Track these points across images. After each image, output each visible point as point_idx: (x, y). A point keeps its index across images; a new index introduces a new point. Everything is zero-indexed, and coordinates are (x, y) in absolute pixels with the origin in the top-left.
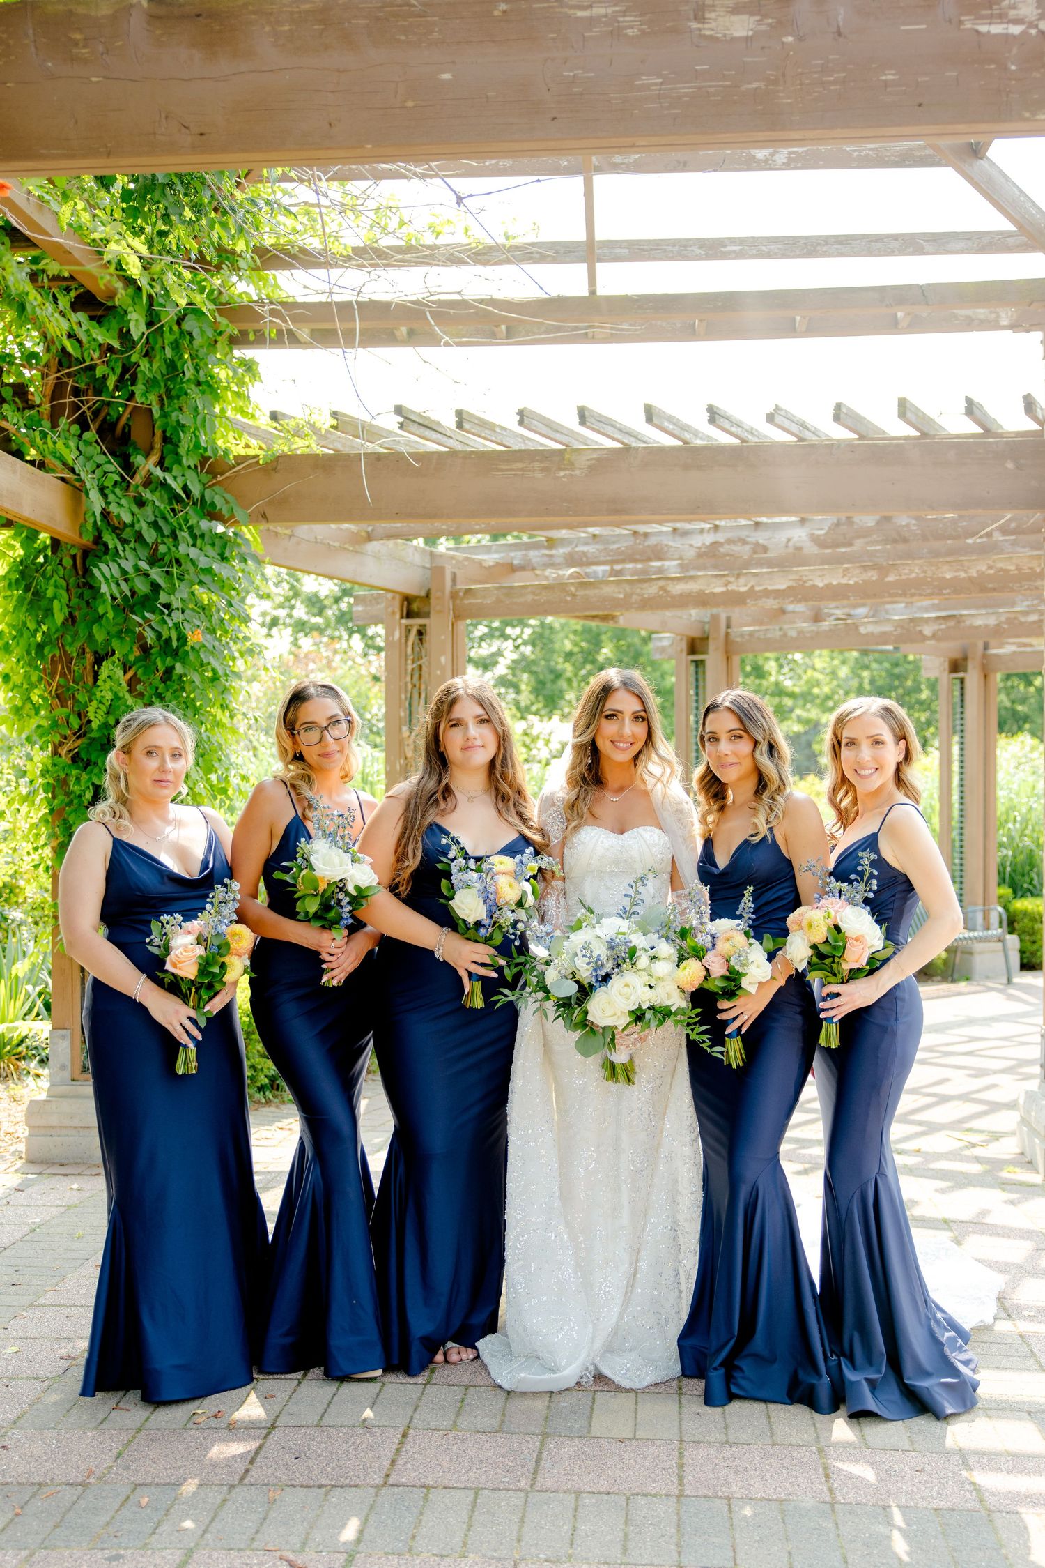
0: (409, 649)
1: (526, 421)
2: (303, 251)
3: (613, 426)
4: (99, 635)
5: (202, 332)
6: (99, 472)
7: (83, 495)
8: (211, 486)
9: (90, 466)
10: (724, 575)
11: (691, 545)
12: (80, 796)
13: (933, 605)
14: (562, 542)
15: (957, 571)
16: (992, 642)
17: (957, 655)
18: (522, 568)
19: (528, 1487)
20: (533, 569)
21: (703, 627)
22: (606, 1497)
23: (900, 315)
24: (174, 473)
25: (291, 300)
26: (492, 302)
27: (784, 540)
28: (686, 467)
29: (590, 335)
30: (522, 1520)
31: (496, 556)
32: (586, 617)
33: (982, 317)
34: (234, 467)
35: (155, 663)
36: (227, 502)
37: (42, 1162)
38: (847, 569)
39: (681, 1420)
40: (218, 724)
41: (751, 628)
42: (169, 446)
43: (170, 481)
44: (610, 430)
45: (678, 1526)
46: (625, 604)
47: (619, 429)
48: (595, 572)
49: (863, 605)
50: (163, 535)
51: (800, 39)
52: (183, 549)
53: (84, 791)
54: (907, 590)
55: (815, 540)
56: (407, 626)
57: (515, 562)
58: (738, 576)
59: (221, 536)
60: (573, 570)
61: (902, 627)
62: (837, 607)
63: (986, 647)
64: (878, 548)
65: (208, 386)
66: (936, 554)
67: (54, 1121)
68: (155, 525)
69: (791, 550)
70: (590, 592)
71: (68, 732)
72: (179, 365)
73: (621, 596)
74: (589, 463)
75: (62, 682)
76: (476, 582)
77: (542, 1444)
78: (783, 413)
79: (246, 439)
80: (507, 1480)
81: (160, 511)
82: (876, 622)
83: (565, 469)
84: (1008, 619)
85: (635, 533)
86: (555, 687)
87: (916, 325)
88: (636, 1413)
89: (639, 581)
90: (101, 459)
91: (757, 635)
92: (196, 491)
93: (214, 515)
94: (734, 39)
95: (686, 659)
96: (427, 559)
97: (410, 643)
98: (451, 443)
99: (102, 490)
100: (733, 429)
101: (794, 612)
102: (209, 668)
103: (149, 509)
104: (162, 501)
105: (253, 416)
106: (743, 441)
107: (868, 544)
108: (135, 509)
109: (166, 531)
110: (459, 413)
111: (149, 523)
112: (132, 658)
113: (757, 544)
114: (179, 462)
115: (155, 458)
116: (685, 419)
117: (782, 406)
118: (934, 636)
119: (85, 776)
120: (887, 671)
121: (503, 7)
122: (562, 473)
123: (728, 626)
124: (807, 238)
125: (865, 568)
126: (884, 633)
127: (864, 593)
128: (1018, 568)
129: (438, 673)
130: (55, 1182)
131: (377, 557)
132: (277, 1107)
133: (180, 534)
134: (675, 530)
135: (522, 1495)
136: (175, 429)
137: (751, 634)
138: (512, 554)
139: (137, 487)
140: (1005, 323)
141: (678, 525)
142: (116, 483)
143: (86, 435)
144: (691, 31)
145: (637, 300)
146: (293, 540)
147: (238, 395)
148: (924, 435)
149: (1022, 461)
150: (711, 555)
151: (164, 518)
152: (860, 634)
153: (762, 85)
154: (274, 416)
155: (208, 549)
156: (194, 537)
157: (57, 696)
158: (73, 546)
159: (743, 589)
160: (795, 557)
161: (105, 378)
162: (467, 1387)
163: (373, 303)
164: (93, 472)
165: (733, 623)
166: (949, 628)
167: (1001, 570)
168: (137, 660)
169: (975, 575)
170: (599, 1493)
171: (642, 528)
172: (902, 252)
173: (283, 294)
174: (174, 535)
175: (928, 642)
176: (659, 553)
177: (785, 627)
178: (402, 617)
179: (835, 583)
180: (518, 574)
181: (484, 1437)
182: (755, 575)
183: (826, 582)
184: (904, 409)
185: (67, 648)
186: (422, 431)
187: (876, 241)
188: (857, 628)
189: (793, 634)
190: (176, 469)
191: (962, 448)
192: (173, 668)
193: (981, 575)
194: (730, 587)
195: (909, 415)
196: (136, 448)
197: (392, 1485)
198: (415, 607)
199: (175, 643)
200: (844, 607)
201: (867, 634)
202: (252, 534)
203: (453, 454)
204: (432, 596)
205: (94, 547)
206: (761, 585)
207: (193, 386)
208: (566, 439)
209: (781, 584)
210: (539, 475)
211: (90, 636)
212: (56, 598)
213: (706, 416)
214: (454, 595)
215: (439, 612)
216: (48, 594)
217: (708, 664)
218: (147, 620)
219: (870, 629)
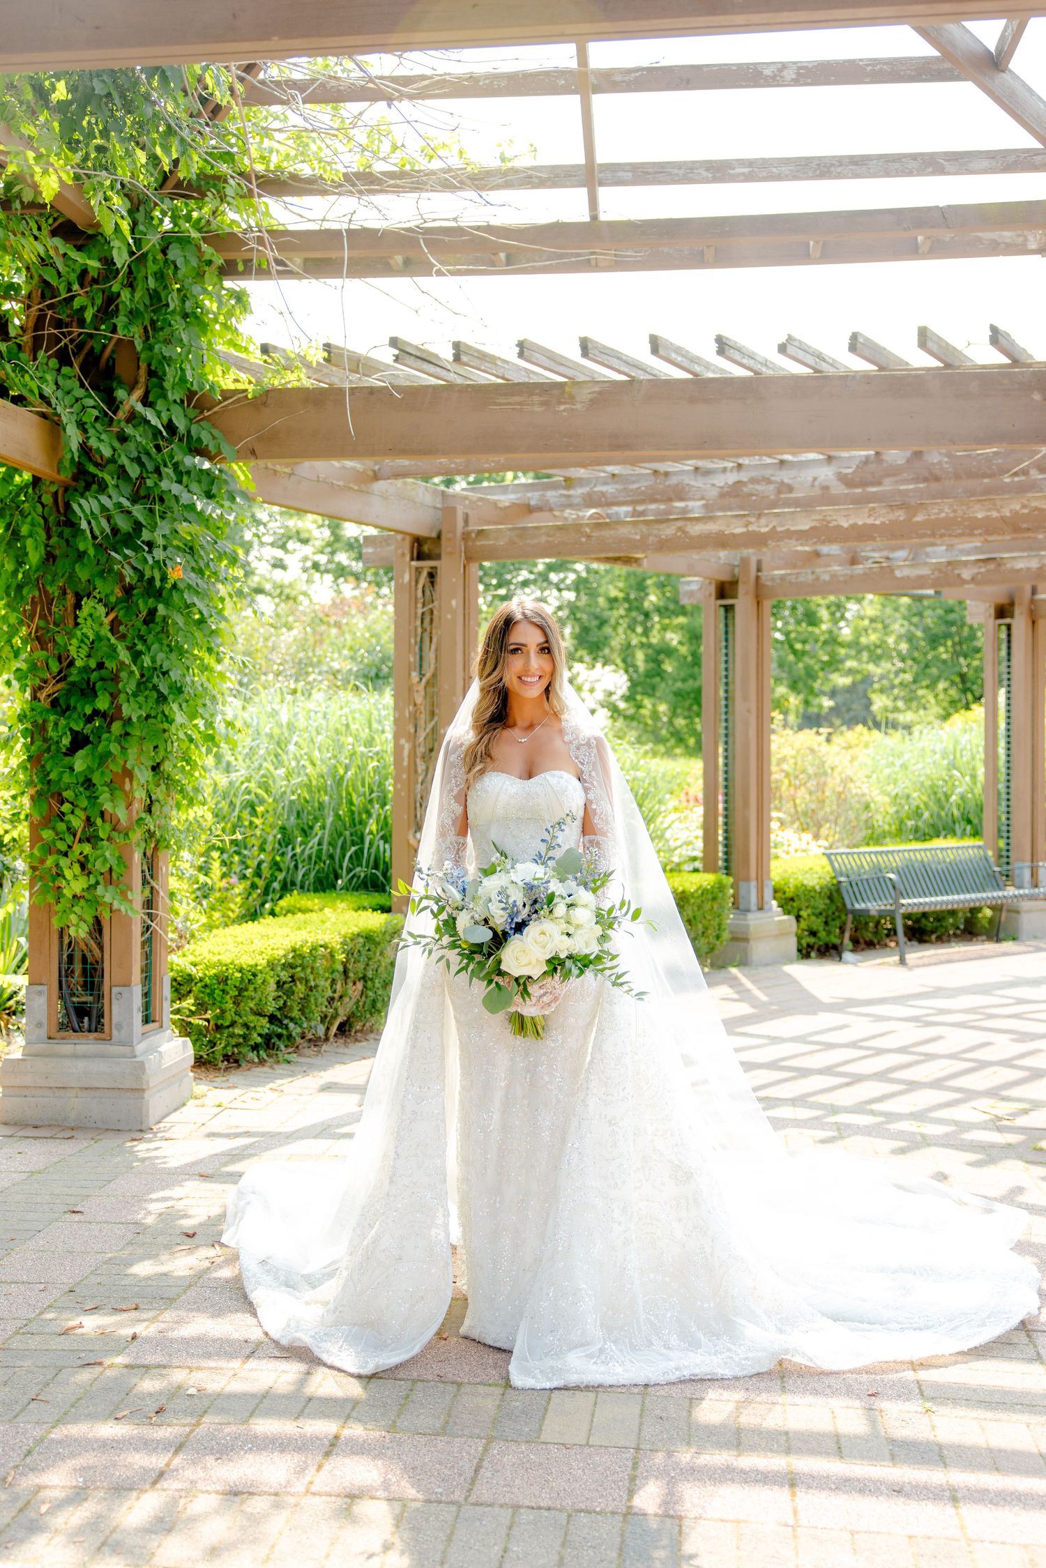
0: (420, 592)
1: (526, 353)
2: (294, 177)
3: (618, 358)
4: (81, 573)
5: (186, 261)
6: (77, 407)
7: (59, 430)
8: (197, 422)
9: (69, 400)
10: (744, 516)
11: (713, 485)
12: (57, 742)
13: (976, 548)
14: (582, 482)
15: (989, 510)
16: (1040, 587)
17: (1003, 600)
18: (539, 509)
19: (461, 1500)
20: (551, 510)
21: (733, 571)
22: (546, 1513)
23: (920, 238)
24: (158, 408)
25: (281, 228)
26: (489, 229)
27: (810, 479)
28: (692, 400)
29: (593, 263)
30: (449, 1539)
31: (514, 496)
32: (608, 560)
33: (1008, 241)
34: (220, 402)
35: (137, 605)
36: (214, 438)
37: (15, 1124)
38: (874, 509)
39: (641, 1424)
40: (205, 668)
41: (783, 572)
42: (154, 380)
43: (153, 417)
44: (615, 363)
45: (621, 1549)
46: (642, 545)
47: (624, 361)
48: (617, 513)
49: (901, 548)
50: (146, 471)
52: (164, 485)
53: (61, 737)
54: (939, 530)
55: (843, 479)
56: (417, 569)
57: (533, 503)
58: (759, 516)
59: (208, 472)
60: (593, 511)
61: (940, 571)
62: (874, 550)
63: (1034, 591)
64: (911, 487)
65: (194, 318)
66: (971, 493)
67: (28, 1080)
68: (138, 461)
69: (817, 489)
70: (605, 533)
71: (47, 676)
72: (163, 295)
73: (638, 537)
74: (590, 396)
75: (42, 623)
76: (489, 523)
77: (486, 1450)
78: (796, 343)
79: (234, 373)
80: (440, 1490)
81: (144, 447)
82: (912, 566)
83: (565, 403)
85: (656, 472)
86: (600, 633)
88: (593, 1415)
89: (657, 521)
90: (79, 392)
91: (788, 578)
92: (181, 425)
93: (202, 452)
95: (715, 603)
96: (439, 499)
97: (420, 586)
98: (452, 377)
99: (82, 426)
100: (745, 361)
101: (829, 555)
102: (195, 610)
103: (131, 446)
104: (147, 438)
105: (246, 349)
106: (756, 373)
107: (897, 482)
108: (117, 444)
109: (150, 467)
110: (457, 345)
111: (132, 460)
112: (113, 599)
113: (782, 483)
114: (165, 397)
115: (138, 393)
116: (695, 350)
117: (796, 336)
118: (973, 579)
119: (63, 722)
120: (940, 618)
122: (562, 407)
123: (759, 570)
124: (820, 158)
125: (892, 508)
126: (920, 577)
127: (894, 534)
129: (449, 616)
130: (25, 1146)
131: (384, 497)
132: (271, 1067)
133: (164, 470)
134: (697, 469)
135: (454, 1508)
136: (160, 363)
137: (782, 578)
138: (529, 495)
139: (120, 421)
140: (1033, 247)
141: (700, 463)
142: (97, 418)
143: (65, 370)
145: (640, 226)
146: (293, 478)
147: (225, 326)
148: (948, 366)
150: (734, 493)
152: (898, 579)
154: (265, 349)
155: (195, 487)
156: (179, 473)
157: (37, 638)
158: (52, 483)
159: (764, 530)
160: (825, 496)
161: (83, 309)
162: (414, 1381)
163: (365, 231)
164: (72, 406)
165: (764, 566)
166: (988, 571)
167: (1037, 509)
168: (119, 601)
169: (1008, 514)
170: (540, 1508)
171: (662, 467)
172: (921, 172)
173: (273, 222)
174: (158, 471)
175: (967, 586)
176: (680, 493)
177: (818, 570)
178: (412, 559)
179: (860, 523)
180: (536, 515)
181: (423, 1440)
182: (777, 515)
183: (851, 522)
184: (925, 338)
185: (48, 588)
186: (419, 363)
187: (894, 161)
188: (892, 571)
189: (826, 577)
190: (160, 405)
191: (987, 378)
192: (155, 610)
193: (1015, 514)
194: (751, 528)
195: (930, 344)
196: (119, 383)
197: (314, 1494)
198: (426, 548)
199: (158, 584)
200: (881, 550)
201: (903, 578)
202: (243, 472)
203: (450, 387)
204: (443, 537)
205: (74, 484)
206: (782, 526)
207: (178, 318)
208: (570, 373)
209: (804, 525)
210: (538, 409)
211: (72, 576)
212: (31, 536)
213: (714, 346)
214: (466, 536)
215: (451, 553)
216: (24, 530)
217: (738, 609)
218: (126, 557)
219: (906, 572)
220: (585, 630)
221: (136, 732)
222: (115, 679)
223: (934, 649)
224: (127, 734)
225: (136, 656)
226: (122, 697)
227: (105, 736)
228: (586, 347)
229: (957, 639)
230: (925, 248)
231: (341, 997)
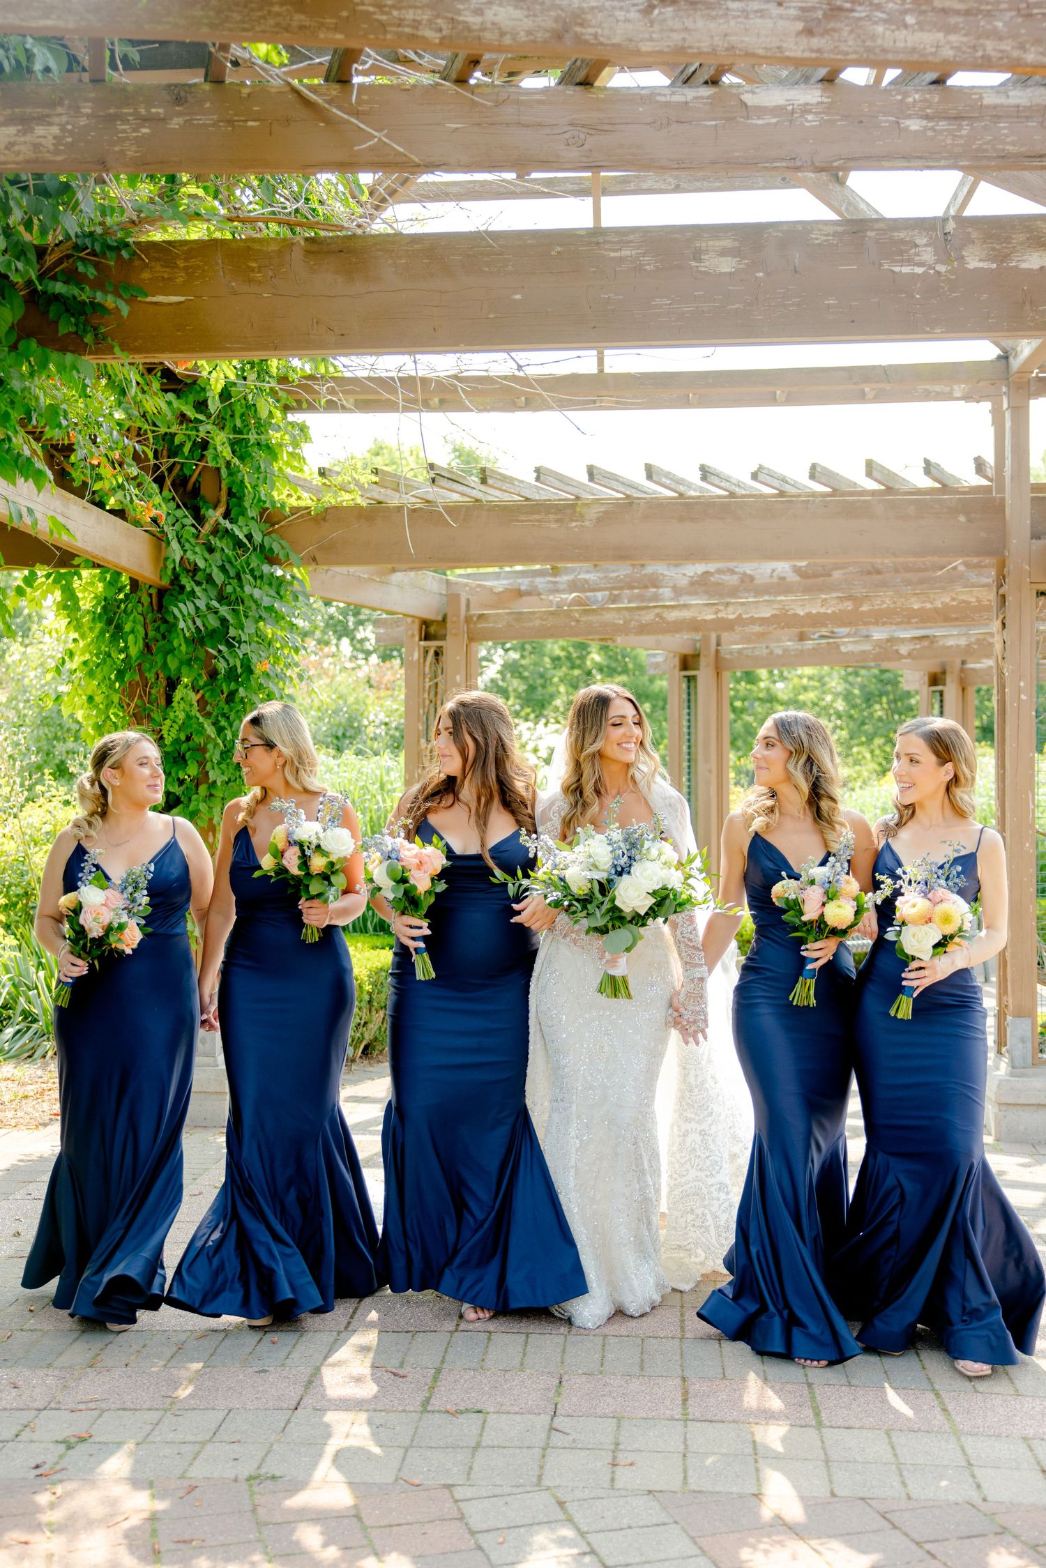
0: (427, 669)
1: (542, 477)
3: (617, 480)
4: (173, 664)
6: (178, 525)
7: (164, 544)
8: (269, 533)
9: (171, 520)
10: (713, 604)
11: (684, 575)
14: (566, 571)
15: (924, 602)
16: (969, 660)
17: (937, 669)
18: (528, 593)
20: (539, 594)
21: (695, 646)
23: (866, 389)
24: (239, 524)
25: (341, 375)
26: (513, 378)
27: (769, 571)
28: (681, 519)
31: (505, 582)
33: (938, 391)
34: (288, 517)
35: (221, 687)
36: (283, 548)
38: (825, 599)
41: (740, 646)
42: (234, 501)
43: (237, 532)
46: (624, 630)
47: (623, 483)
48: (595, 598)
50: (229, 577)
51: (768, 274)
52: (247, 589)
54: (880, 618)
55: (797, 570)
56: (425, 648)
57: (523, 588)
58: (727, 604)
59: (279, 578)
60: (575, 594)
61: (880, 647)
63: (963, 663)
65: (270, 450)
66: (908, 583)
68: (222, 568)
69: (775, 580)
70: (593, 618)
73: (621, 622)
74: (597, 515)
75: (139, 703)
76: (488, 607)
78: (765, 470)
79: (298, 491)
81: (227, 556)
82: (857, 642)
83: (577, 521)
84: (978, 640)
86: (545, 691)
87: (881, 397)
89: (637, 609)
90: (178, 513)
91: (745, 652)
92: (258, 538)
93: (272, 560)
94: (722, 274)
95: (679, 674)
96: (442, 588)
97: (428, 663)
98: (474, 493)
99: (180, 540)
100: (723, 484)
103: (217, 555)
104: (229, 548)
105: (301, 470)
106: (731, 492)
108: (207, 555)
109: (232, 573)
110: (484, 470)
111: (218, 567)
112: (201, 682)
113: (745, 574)
114: (243, 513)
115: (221, 510)
116: (680, 473)
117: (765, 465)
118: (910, 655)
121: (559, 249)
122: (574, 524)
123: (718, 644)
125: (841, 599)
126: (863, 652)
127: (843, 621)
128: (978, 600)
131: (400, 586)
133: (243, 576)
136: (240, 487)
137: (740, 651)
138: (520, 581)
139: (207, 534)
140: (958, 395)
142: (190, 532)
144: (691, 268)
145: (639, 378)
146: (329, 573)
147: (293, 455)
148: (889, 490)
149: (973, 515)
150: (702, 584)
151: (230, 562)
153: (741, 306)
154: (322, 473)
155: (266, 588)
156: (255, 578)
157: (135, 715)
158: (152, 587)
159: (732, 617)
160: (781, 586)
163: (411, 377)
164: (173, 525)
165: (723, 642)
166: (923, 648)
167: (964, 601)
168: (206, 685)
169: (939, 607)
174: (239, 577)
175: (904, 660)
176: (655, 582)
177: (772, 645)
178: (421, 640)
179: (814, 612)
180: (525, 599)
182: (743, 604)
183: (806, 611)
184: (871, 468)
185: (146, 674)
186: (450, 484)
188: (838, 646)
189: (779, 651)
190: (241, 521)
191: (921, 502)
192: (237, 690)
193: (945, 605)
194: (720, 615)
195: (875, 473)
196: (205, 502)
198: (432, 630)
199: (240, 671)
201: (848, 652)
202: (303, 575)
203: (476, 503)
204: (449, 620)
205: (172, 588)
206: (747, 613)
207: (256, 449)
208: (576, 491)
209: (766, 613)
210: (553, 525)
211: (165, 663)
212: (132, 632)
213: (699, 474)
214: (468, 619)
215: (456, 635)
216: (127, 628)
217: (699, 679)
218: (220, 651)
219: (851, 648)
220: (532, 688)
221: (219, 794)
222: (202, 750)
223: (869, 707)
224: (211, 795)
225: (220, 730)
226: (209, 765)
227: (194, 797)
228: (592, 472)
229: (891, 697)
230: (871, 395)
231: (366, 1023)
